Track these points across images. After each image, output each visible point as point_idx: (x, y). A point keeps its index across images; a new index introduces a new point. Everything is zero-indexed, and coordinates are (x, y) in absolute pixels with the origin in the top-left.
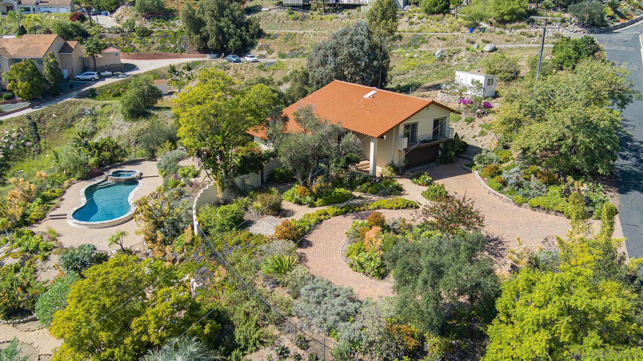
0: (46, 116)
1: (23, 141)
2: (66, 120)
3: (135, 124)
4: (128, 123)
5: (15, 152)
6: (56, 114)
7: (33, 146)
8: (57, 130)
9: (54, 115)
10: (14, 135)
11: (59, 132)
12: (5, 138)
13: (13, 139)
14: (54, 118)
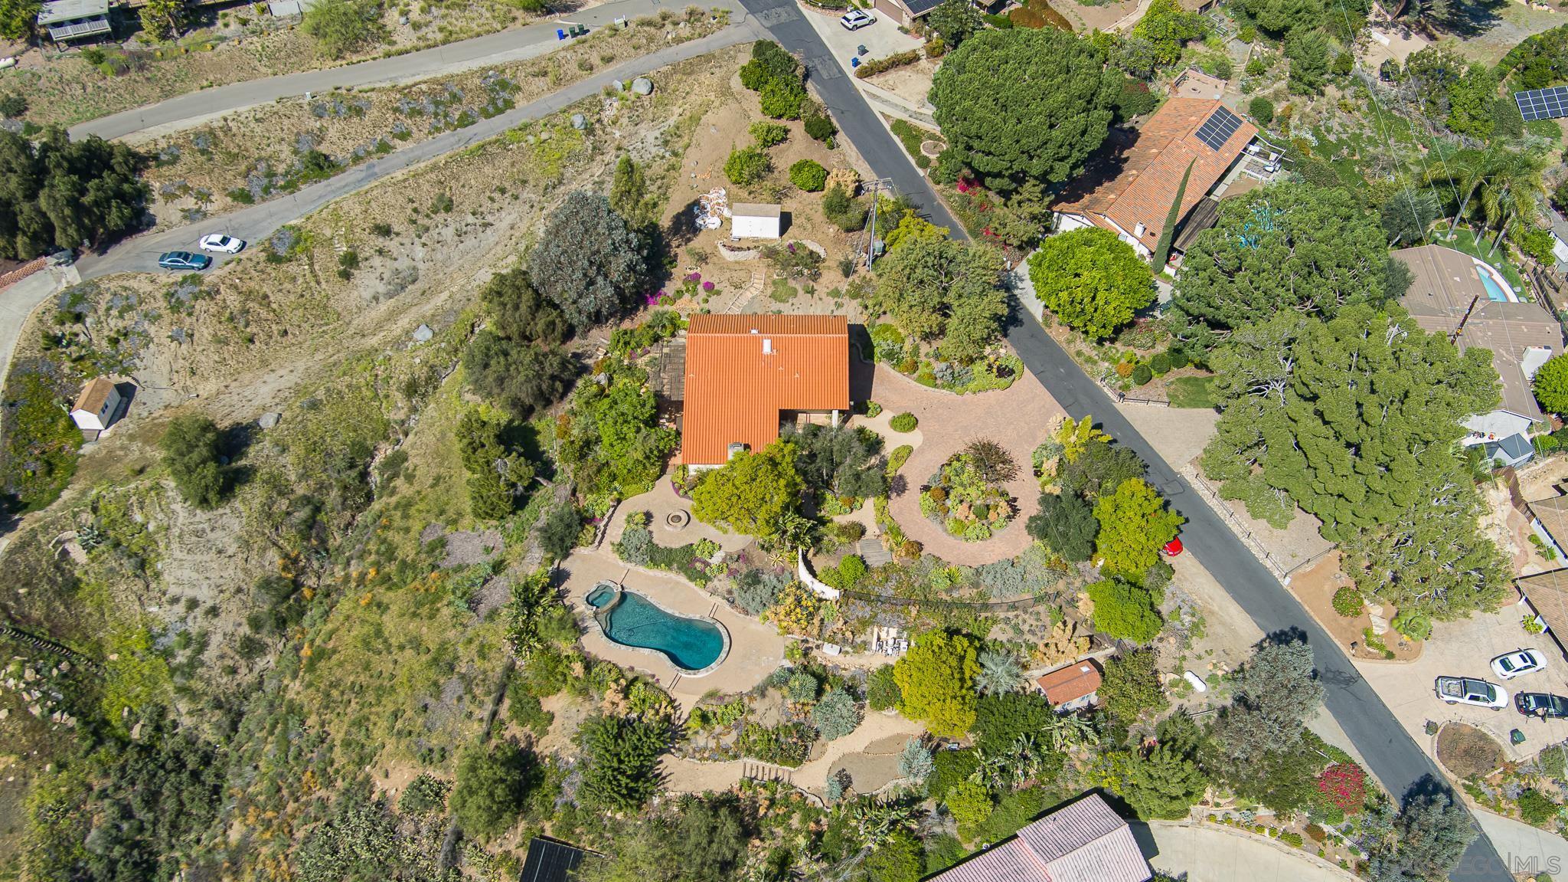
0: (12, 603)
1: (55, 672)
2: (52, 581)
3: (237, 504)
4: (221, 511)
5: (73, 696)
6: (23, 586)
7: (73, 665)
8: (62, 609)
9: (22, 591)
10: (29, 675)
11: (67, 608)
12: (29, 693)
13: (38, 684)
14: (29, 594)
